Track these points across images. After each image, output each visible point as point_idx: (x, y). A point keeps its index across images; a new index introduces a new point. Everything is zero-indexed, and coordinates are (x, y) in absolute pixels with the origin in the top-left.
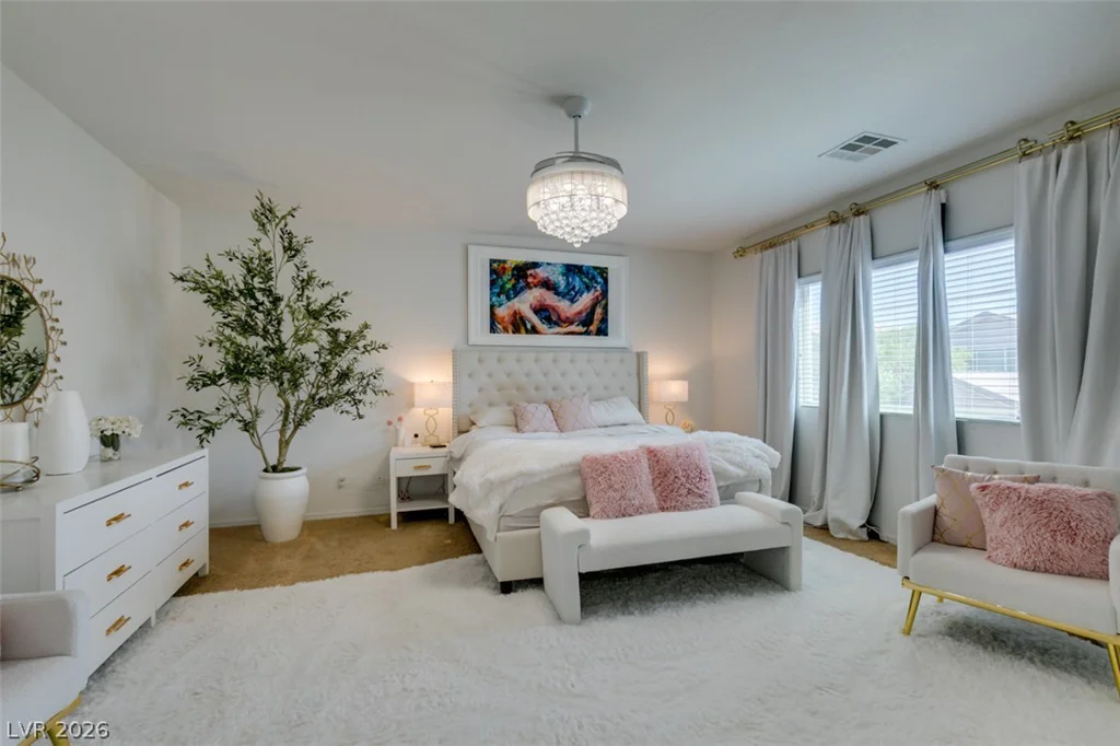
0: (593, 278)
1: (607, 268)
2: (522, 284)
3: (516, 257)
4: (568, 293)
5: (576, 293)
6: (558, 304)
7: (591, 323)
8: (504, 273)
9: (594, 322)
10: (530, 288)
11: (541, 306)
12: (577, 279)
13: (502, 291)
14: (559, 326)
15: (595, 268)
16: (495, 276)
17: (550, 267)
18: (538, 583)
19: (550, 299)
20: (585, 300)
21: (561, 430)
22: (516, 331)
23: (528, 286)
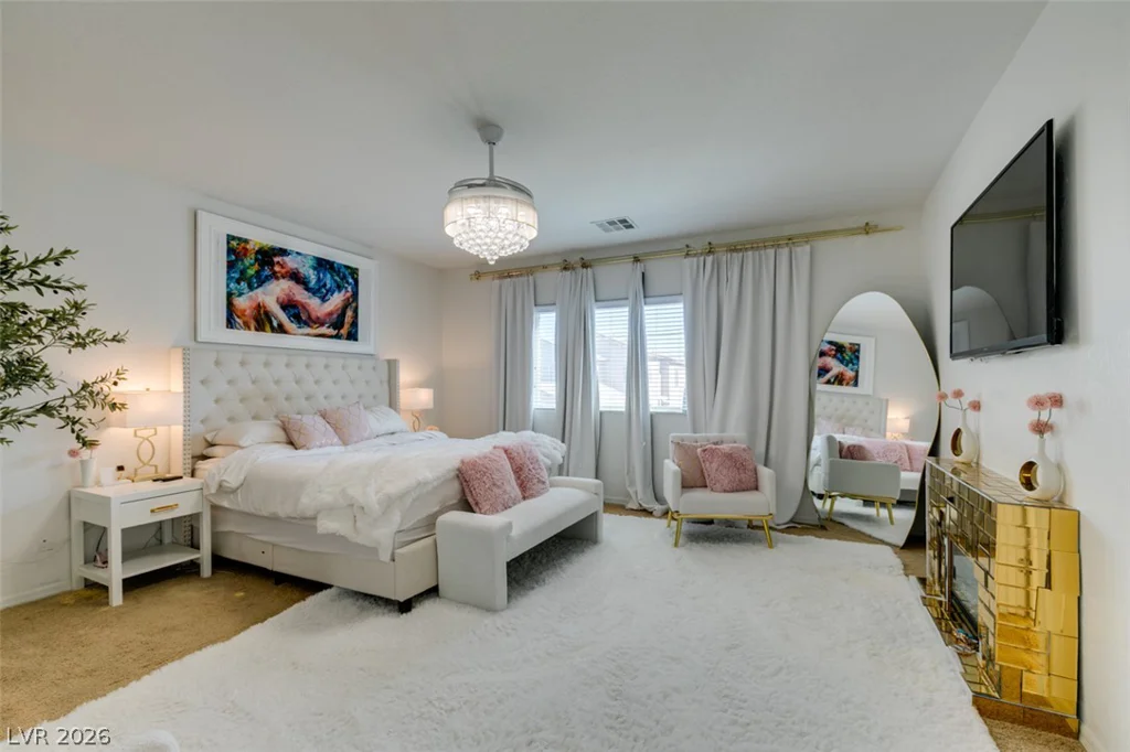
0: (344, 278)
1: (357, 269)
2: (267, 272)
3: (260, 237)
4: (319, 289)
5: (328, 291)
6: (308, 301)
7: (342, 326)
8: (245, 255)
9: (344, 325)
10: (277, 278)
11: (289, 301)
12: (329, 276)
13: (243, 277)
14: (309, 326)
15: (347, 267)
16: (233, 257)
17: (300, 257)
18: (433, 592)
19: (301, 295)
20: (336, 300)
21: (345, 443)
22: (260, 328)
23: (275, 276)
